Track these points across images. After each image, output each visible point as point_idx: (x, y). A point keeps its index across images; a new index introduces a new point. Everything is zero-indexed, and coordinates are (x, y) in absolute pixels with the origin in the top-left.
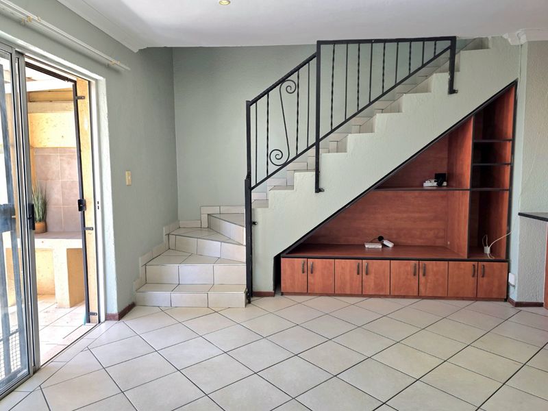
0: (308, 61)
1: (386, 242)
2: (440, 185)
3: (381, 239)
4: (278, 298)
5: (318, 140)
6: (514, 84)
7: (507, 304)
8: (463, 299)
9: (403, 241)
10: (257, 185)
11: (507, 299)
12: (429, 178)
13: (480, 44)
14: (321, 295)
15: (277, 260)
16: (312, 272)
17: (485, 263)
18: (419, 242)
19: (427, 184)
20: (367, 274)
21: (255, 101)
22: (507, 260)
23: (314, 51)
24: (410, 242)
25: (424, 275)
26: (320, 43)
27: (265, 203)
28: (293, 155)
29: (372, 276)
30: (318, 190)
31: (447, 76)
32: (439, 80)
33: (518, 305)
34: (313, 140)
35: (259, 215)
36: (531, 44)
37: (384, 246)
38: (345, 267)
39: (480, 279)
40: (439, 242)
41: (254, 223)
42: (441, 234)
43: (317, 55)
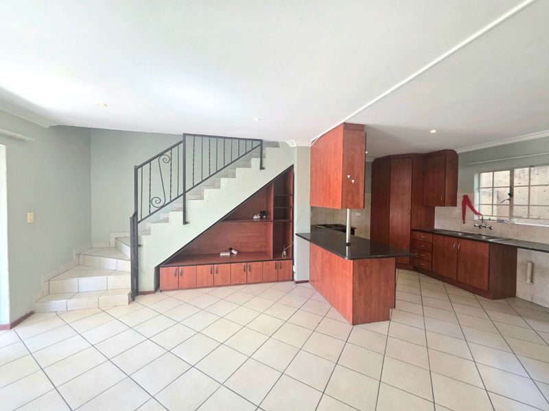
0: (178, 144)
1: (233, 251)
2: (261, 218)
3: (231, 249)
4: (158, 293)
5: (185, 192)
6: (292, 167)
7: (292, 283)
8: (271, 282)
9: (243, 250)
10: (142, 220)
11: (293, 280)
12: (256, 214)
13: (275, 145)
14: (188, 289)
15: (158, 269)
16: (181, 275)
17: (282, 261)
18: (252, 250)
19: (255, 217)
20: (217, 273)
21: (141, 166)
22: (293, 259)
23: (182, 139)
24: (247, 250)
25: (250, 270)
26: (185, 135)
27: (148, 232)
28: (168, 201)
29: (220, 274)
30: (185, 222)
31: (259, 160)
32: (255, 162)
33: (297, 282)
34: (181, 192)
35: (144, 240)
36: (298, 147)
37: (232, 254)
38: (203, 270)
39: (279, 270)
40: (263, 249)
41: (140, 246)
42: (264, 244)
43: (184, 142)
